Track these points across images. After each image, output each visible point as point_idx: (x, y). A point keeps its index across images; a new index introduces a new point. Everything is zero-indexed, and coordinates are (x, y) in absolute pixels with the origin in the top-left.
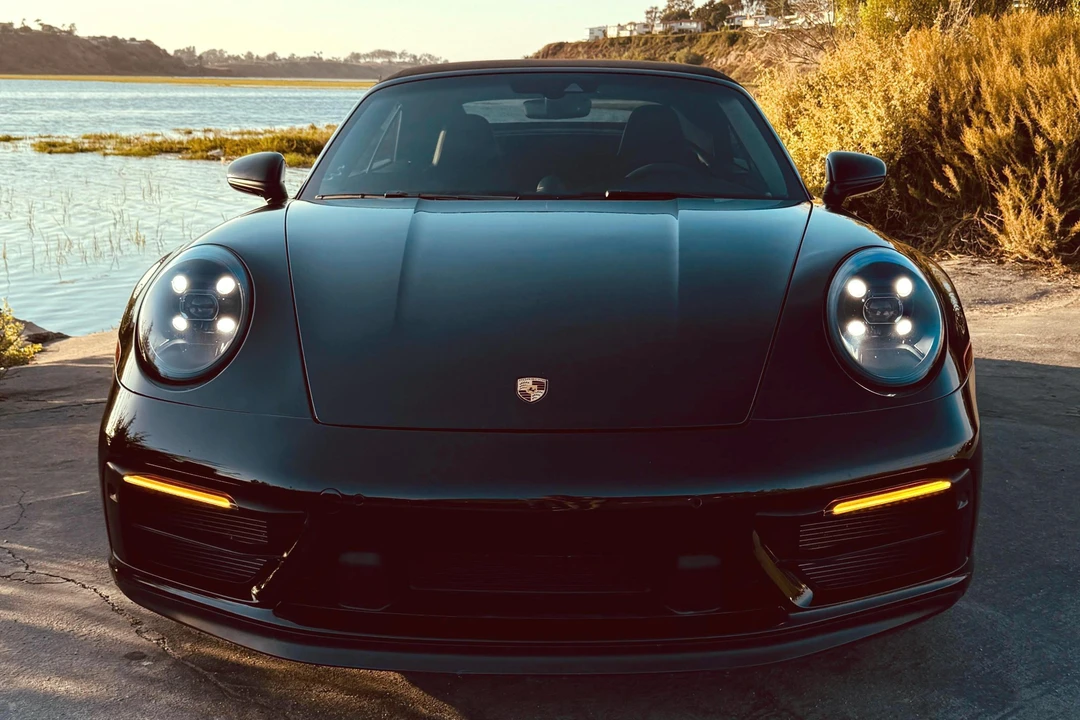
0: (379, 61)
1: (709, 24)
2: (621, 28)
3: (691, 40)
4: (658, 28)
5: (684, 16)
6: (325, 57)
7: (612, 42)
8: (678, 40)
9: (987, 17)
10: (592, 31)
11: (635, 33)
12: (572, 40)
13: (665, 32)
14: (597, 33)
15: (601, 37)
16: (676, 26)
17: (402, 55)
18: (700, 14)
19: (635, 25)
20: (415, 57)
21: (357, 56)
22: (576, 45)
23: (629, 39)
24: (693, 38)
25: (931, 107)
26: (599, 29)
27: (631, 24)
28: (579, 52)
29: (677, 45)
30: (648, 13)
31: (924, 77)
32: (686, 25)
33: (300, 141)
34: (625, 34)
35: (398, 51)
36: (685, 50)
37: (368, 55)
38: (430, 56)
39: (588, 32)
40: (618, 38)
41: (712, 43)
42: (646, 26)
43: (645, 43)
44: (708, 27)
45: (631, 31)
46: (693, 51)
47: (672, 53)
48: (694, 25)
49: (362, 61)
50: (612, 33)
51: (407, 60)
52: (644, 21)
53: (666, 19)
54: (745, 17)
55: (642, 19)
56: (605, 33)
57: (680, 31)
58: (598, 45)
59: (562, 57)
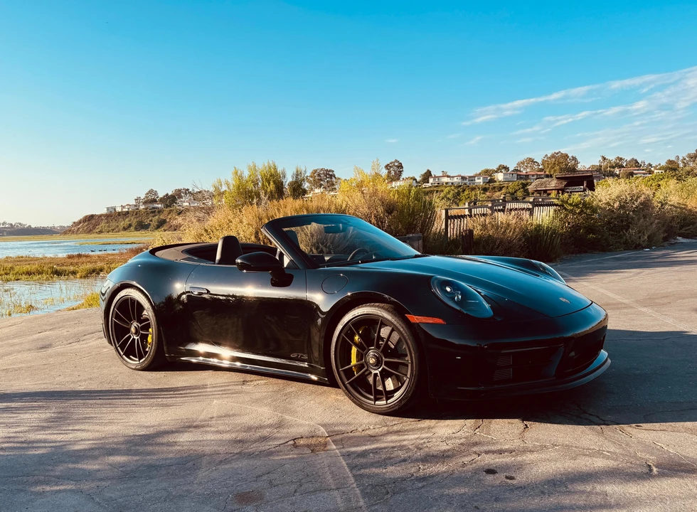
1: (167, 205)
2: (122, 207)
3: (159, 212)
4: (142, 207)
5: (154, 201)
7: (119, 214)
8: (152, 212)
9: (275, 201)
10: (108, 209)
11: (130, 210)
12: (98, 213)
13: (146, 209)
14: (111, 210)
15: (113, 211)
16: (151, 206)
18: (162, 200)
19: (130, 205)
20: (11, 224)
22: (101, 216)
23: (128, 212)
24: (160, 211)
25: (255, 237)
26: (112, 208)
27: (128, 205)
28: (102, 219)
29: (152, 215)
30: (136, 200)
31: (252, 225)
32: (156, 206)
34: (126, 210)
36: (157, 217)
38: (20, 224)
39: (106, 209)
40: (122, 212)
41: (169, 213)
42: (135, 206)
43: (136, 214)
44: (167, 206)
45: (128, 209)
46: (161, 217)
47: (150, 219)
48: (160, 206)
50: (119, 209)
53: (145, 203)
54: (184, 201)
55: (133, 203)
56: (115, 210)
57: (154, 208)
58: (113, 216)
59: (93, 221)
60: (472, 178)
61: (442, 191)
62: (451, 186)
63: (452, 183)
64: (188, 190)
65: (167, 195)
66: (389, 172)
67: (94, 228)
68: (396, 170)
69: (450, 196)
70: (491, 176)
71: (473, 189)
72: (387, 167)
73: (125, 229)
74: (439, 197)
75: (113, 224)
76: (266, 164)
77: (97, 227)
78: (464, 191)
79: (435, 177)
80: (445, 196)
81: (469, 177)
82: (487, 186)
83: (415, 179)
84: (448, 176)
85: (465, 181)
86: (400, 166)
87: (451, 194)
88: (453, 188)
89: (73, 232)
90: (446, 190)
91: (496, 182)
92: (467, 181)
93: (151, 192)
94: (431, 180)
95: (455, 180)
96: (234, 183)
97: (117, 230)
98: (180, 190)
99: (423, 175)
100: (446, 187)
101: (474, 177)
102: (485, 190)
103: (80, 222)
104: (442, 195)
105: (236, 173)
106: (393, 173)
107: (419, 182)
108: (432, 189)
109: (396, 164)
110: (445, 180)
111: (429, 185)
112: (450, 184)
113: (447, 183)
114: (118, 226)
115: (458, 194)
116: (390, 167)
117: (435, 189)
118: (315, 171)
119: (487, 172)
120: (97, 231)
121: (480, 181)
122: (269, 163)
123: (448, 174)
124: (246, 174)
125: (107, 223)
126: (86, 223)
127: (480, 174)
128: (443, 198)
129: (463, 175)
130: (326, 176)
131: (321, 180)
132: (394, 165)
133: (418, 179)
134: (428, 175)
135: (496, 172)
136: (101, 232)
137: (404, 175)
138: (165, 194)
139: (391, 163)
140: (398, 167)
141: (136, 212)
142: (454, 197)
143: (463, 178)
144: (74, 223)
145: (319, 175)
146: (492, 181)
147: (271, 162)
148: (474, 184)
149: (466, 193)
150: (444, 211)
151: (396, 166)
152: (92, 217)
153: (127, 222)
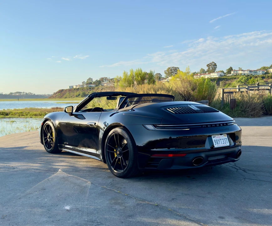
0: (17, 94)
2: (76, 86)
3: (93, 88)
4: (85, 86)
5: (91, 83)
6: (3, 94)
7: (75, 89)
8: (90, 89)
9: (140, 85)
10: (70, 87)
11: (80, 87)
12: (65, 89)
13: (87, 87)
15: (72, 88)
16: (89, 85)
17: (23, 93)
18: (94, 83)
19: (80, 85)
20: (27, 93)
21: (12, 93)
22: (66, 90)
23: (79, 89)
26: (71, 86)
27: (79, 85)
28: (67, 92)
29: (90, 90)
30: (83, 83)
32: (91, 85)
33: (3, 113)
34: (78, 87)
35: (22, 92)
36: (92, 91)
37: (14, 93)
38: (30, 93)
39: (69, 87)
40: (76, 88)
41: (97, 89)
42: (82, 85)
43: (82, 90)
44: (97, 86)
46: (93, 91)
47: (89, 92)
48: (93, 85)
49: (13, 94)
50: (75, 87)
51: (25, 94)
52: (82, 84)
53: (87, 84)
54: (105, 84)
55: (81, 84)
56: (73, 87)
57: (90, 87)
58: (71, 90)
59: (63, 92)
60: (255, 72)
61: (239, 78)
62: (243, 76)
63: (244, 74)
64: (107, 78)
65: (97, 80)
66: (209, 68)
67: (63, 96)
68: (213, 67)
69: (243, 81)
70: (267, 70)
71: (256, 77)
72: (208, 65)
73: (77, 96)
74: (236, 81)
75: (72, 94)
76: (137, 69)
77: (64, 95)
78: (251, 78)
79: (235, 70)
80: (240, 81)
81: (254, 71)
82: (264, 76)
83: (223, 72)
84: (242, 70)
85: (251, 73)
86: (215, 65)
87: (243, 79)
88: (244, 76)
89: (54, 97)
90: (241, 78)
91: (269, 73)
92: (253, 73)
93: (90, 79)
94: (232, 72)
95: (246, 72)
96: (124, 77)
97: (73, 97)
98: (103, 78)
99: (228, 70)
100: (240, 76)
101: (257, 71)
102: (263, 78)
103: (57, 93)
104: (238, 80)
105: (125, 73)
106: (211, 69)
107: (225, 73)
108: (233, 77)
109: (213, 64)
110: (241, 72)
111: (231, 75)
112: (243, 74)
113: (241, 74)
114: (74, 95)
115: (248, 79)
116: (210, 65)
117: (235, 77)
118: (169, 68)
119: (264, 68)
120: (64, 97)
121: (260, 73)
122: (138, 69)
123: (242, 69)
124: (129, 74)
125: (69, 93)
126: (60, 93)
127: (260, 69)
128: (238, 82)
129: (251, 70)
130: (175, 70)
131: (172, 73)
132: (212, 65)
133: (225, 72)
134: (231, 69)
135: (270, 68)
136: (66, 98)
137: (217, 70)
138: (96, 80)
139: (210, 64)
140: (214, 65)
141: (83, 89)
142: (245, 81)
143: (251, 71)
144: (54, 93)
145: (171, 70)
146: (267, 73)
147: (139, 69)
148: (257, 74)
149: (252, 79)
150: (222, 90)
151: (213, 65)
152: (63, 90)
153: (78, 93)
